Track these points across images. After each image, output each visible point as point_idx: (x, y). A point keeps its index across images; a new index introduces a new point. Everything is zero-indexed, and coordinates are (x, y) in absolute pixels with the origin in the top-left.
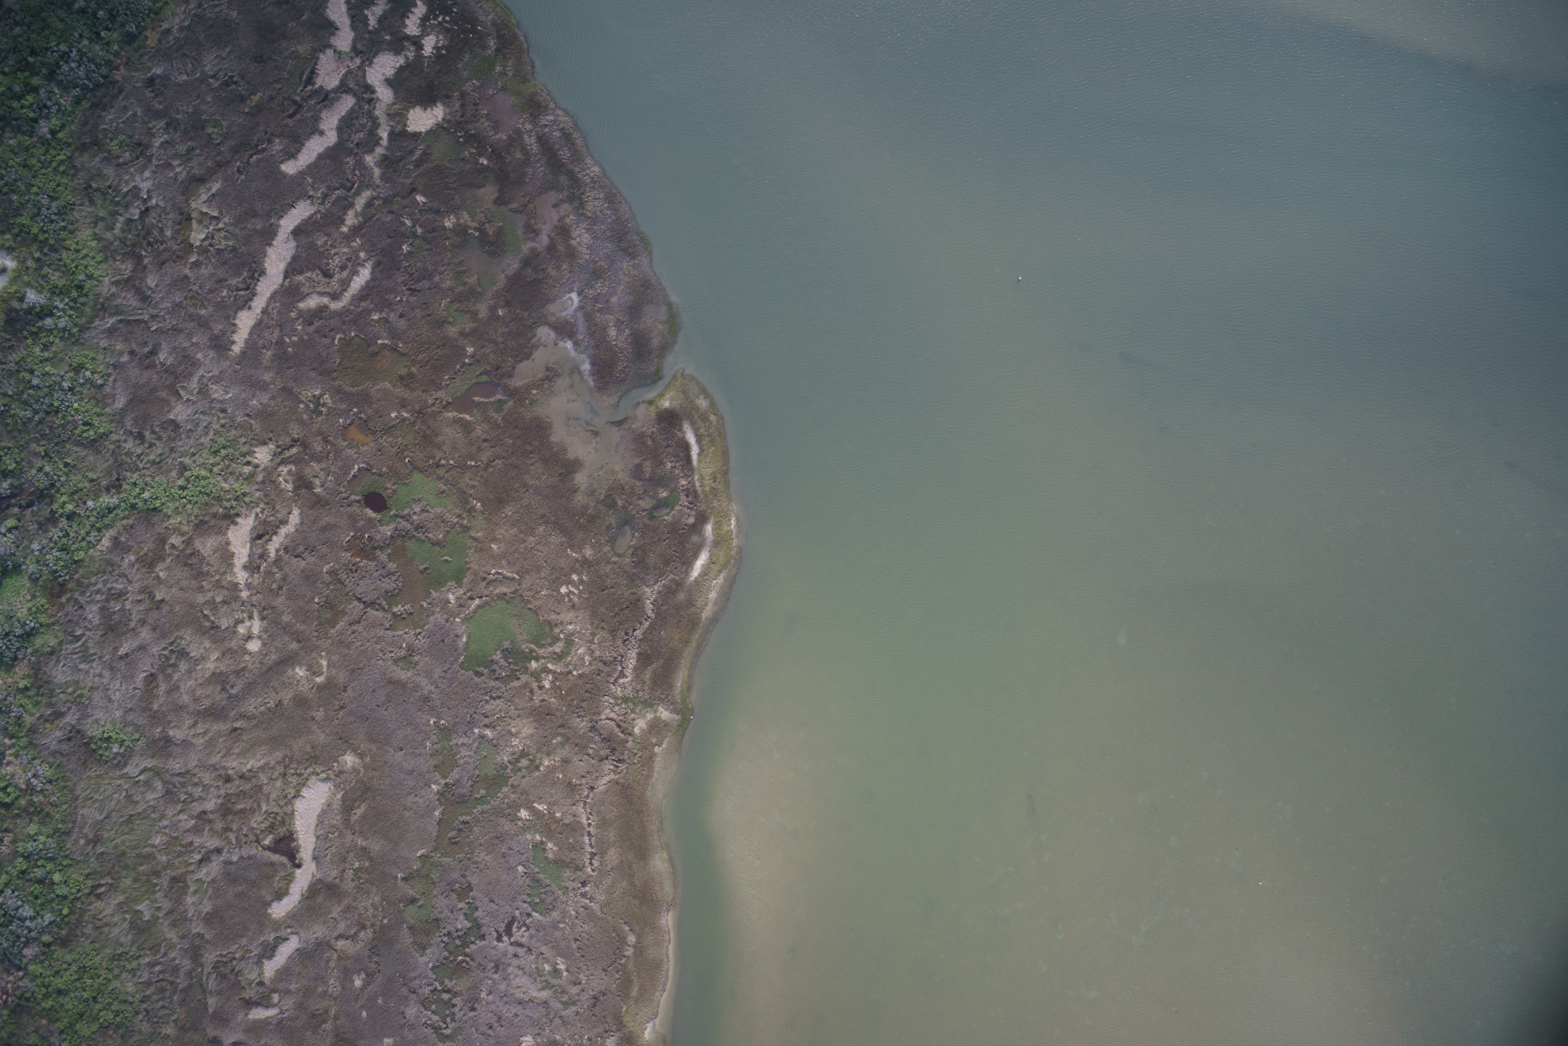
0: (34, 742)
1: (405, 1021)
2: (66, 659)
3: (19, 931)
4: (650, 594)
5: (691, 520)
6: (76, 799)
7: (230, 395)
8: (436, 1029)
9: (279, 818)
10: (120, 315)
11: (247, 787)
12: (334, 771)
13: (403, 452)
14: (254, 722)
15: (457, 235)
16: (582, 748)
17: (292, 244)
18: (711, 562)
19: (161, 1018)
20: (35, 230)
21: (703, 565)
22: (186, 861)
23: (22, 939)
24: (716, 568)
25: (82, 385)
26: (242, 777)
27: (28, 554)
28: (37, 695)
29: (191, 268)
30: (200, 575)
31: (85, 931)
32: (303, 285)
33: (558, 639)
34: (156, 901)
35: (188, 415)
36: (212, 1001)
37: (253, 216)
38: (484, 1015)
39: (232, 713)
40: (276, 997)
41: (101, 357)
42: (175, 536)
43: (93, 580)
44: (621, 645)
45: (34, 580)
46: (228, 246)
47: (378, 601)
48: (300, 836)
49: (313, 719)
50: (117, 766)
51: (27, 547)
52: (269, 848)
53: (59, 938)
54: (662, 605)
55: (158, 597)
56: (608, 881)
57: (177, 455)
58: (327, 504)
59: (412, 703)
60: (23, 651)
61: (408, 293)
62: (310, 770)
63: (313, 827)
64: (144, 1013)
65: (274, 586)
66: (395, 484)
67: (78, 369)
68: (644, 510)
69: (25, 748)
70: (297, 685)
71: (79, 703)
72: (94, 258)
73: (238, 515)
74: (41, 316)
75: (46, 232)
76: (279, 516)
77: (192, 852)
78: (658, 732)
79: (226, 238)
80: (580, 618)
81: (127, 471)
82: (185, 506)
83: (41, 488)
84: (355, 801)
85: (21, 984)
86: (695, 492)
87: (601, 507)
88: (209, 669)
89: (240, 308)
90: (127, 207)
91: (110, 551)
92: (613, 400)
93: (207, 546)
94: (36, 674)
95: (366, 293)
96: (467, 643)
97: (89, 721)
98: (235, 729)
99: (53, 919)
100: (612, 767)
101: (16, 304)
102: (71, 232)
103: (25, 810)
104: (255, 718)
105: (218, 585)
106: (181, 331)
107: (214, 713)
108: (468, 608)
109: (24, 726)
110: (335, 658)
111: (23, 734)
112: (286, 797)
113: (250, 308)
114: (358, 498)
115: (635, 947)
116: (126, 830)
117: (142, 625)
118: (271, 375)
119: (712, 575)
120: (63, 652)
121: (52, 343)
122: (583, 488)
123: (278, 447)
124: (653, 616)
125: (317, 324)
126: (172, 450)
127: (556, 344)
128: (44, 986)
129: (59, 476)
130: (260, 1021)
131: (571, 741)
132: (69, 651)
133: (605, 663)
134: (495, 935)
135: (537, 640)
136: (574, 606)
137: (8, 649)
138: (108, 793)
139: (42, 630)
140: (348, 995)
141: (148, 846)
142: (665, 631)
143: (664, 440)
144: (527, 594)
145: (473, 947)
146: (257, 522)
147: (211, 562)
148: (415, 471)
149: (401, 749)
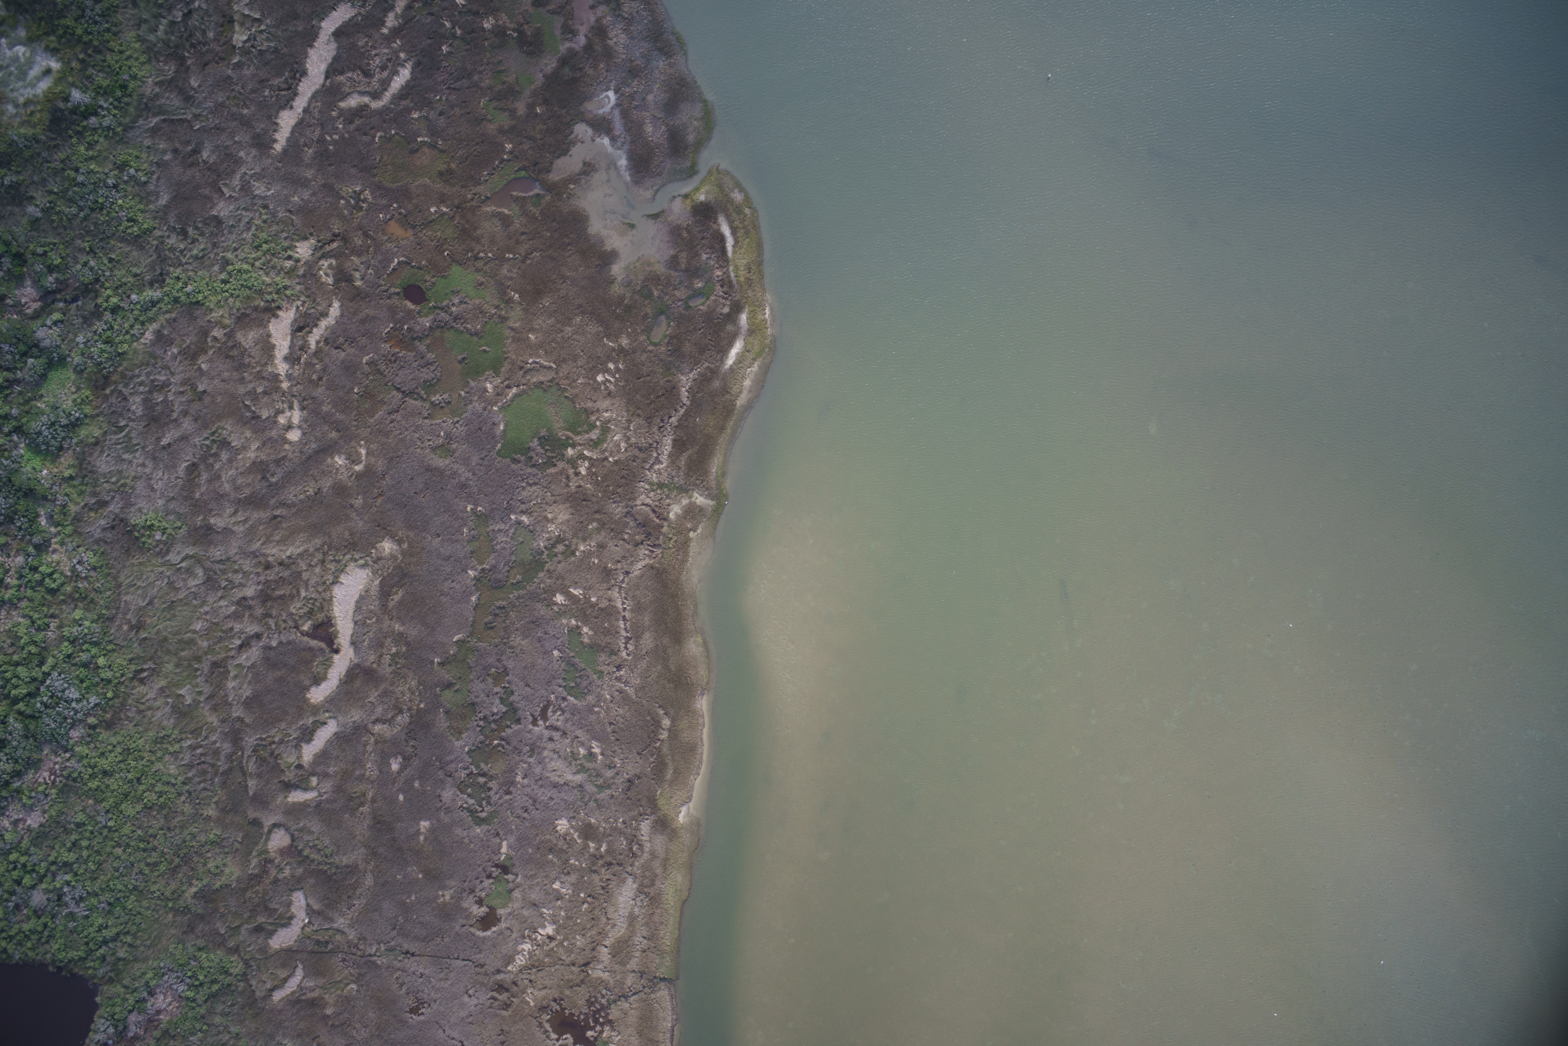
0: (79, 530)
1: (441, 804)
2: (110, 449)
3: (66, 712)
4: (685, 381)
5: (726, 310)
6: (120, 586)
7: (272, 191)
8: (472, 812)
9: (318, 604)
10: (163, 114)
11: (286, 574)
12: (372, 557)
13: (443, 244)
14: (294, 510)
15: (496, 35)
16: (617, 531)
17: (333, 46)
18: (746, 350)
19: (202, 799)
20: (79, 31)
21: (738, 354)
22: (227, 646)
23: (69, 721)
24: (750, 356)
25: (126, 182)
26: (281, 564)
27: (73, 348)
28: (82, 484)
29: (233, 69)
30: (241, 367)
31: (129, 714)
32: (344, 84)
33: (595, 426)
34: (197, 685)
35: (231, 212)
36: (252, 784)
37: (295, 19)
38: (520, 799)
39: (272, 502)
40: (314, 781)
41: (144, 156)
42: (217, 329)
43: (137, 371)
44: (657, 432)
45: (79, 371)
46: (270, 47)
47: (416, 391)
48: (339, 622)
49: (352, 506)
50: (159, 553)
51: (73, 341)
52: (307, 634)
53: (104, 721)
54: (697, 392)
55: (201, 388)
56: (643, 664)
57: (220, 250)
58: (367, 296)
59: (450, 490)
60: (69, 441)
61: (448, 91)
62: (348, 557)
63: (351, 613)
64: (187, 795)
65: (315, 377)
66: (434, 277)
67: (122, 167)
68: (679, 300)
69: (70, 536)
70: (336, 473)
71: (123, 492)
72: (137, 59)
73: (279, 308)
74: (86, 116)
75: (90, 33)
76: (319, 308)
77: (232, 637)
78: (693, 518)
79: (268, 40)
80: (616, 406)
81: (170, 266)
82: (227, 300)
83: (86, 282)
84: (393, 587)
85: (68, 764)
86: (730, 282)
87: (637, 297)
88: (250, 458)
89: (283, 108)
90: (170, 9)
91: (154, 343)
92: (648, 194)
93: (248, 338)
94: (81, 464)
95: (406, 92)
96: (504, 431)
97: (132, 510)
98: (275, 517)
99: (98, 701)
100: (647, 552)
101: (61, 105)
102: (115, 34)
103: (70, 596)
104: (294, 506)
105: (259, 377)
106: (224, 130)
107: (254, 502)
108: (506, 397)
109: (70, 515)
110: (373, 446)
111: (68, 523)
112: (324, 583)
113: (291, 108)
114: (397, 290)
115: (670, 730)
116: (168, 616)
117: (185, 416)
118: (312, 172)
119: (747, 363)
120: (107, 442)
121: (97, 142)
122: (619, 279)
123: (319, 241)
124: (688, 403)
125: (358, 122)
126: (215, 245)
127: (594, 141)
128: (90, 767)
129: (103, 271)
130: (299, 804)
131: (607, 526)
132: (113, 441)
133: (640, 450)
134: (530, 718)
135: (573, 428)
136: (610, 394)
137: (53, 438)
138: (151, 580)
139: (87, 421)
140: (385, 779)
141: (189, 631)
142: (700, 418)
143: (700, 232)
144: (564, 383)
145: (509, 731)
146: (298, 315)
147: (252, 354)
148: (454, 264)
149: (438, 536)
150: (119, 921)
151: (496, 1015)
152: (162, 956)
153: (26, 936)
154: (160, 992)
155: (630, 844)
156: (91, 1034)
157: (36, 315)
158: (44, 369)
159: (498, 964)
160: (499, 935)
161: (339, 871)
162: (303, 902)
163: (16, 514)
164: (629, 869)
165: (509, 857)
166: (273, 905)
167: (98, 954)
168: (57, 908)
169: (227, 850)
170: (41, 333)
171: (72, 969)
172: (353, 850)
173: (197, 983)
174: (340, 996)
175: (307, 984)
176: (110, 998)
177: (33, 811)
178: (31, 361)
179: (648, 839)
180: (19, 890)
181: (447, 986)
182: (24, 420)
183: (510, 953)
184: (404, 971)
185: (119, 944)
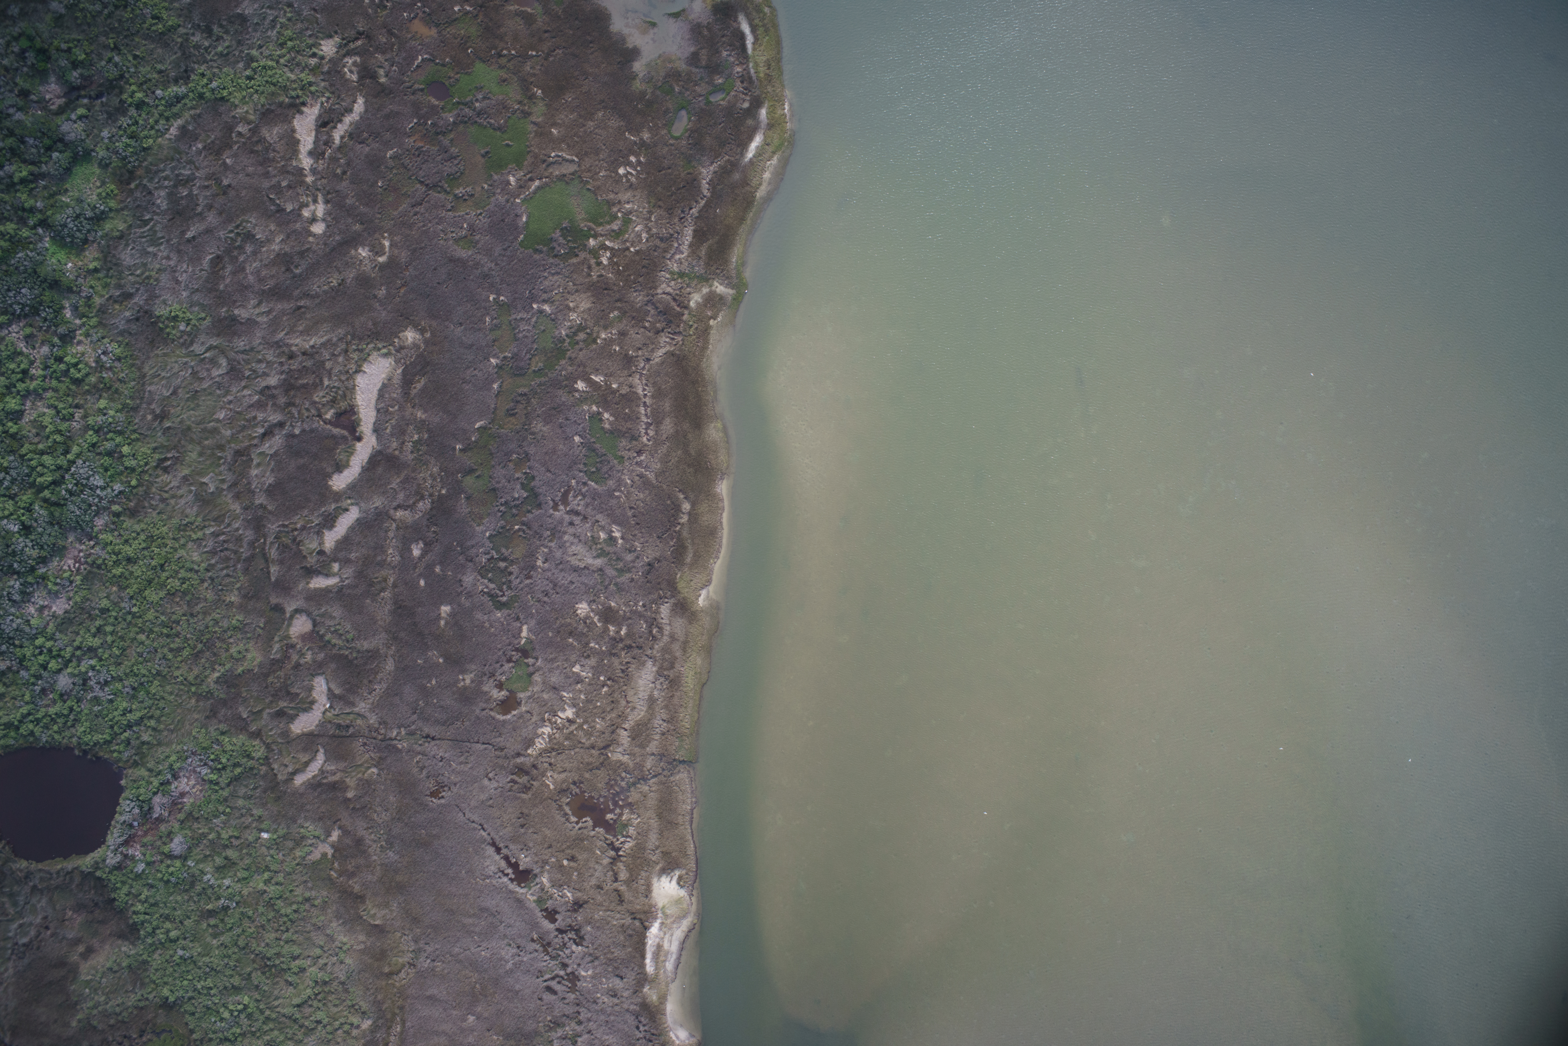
0: (104, 321)
1: (461, 589)
2: (134, 242)
3: (91, 499)
4: (707, 173)
5: (746, 105)
6: (144, 376)
8: (492, 596)
9: (340, 392)
11: (309, 363)
12: (395, 346)
13: (466, 42)
14: (317, 301)
16: (638, 318)
18: (766, 143)
19: (225, 586)
21: (757, 147)
22: (250, 435)
23: (93, 508)
24: (770, 149)
26: (304, 354)
27: (98, 143)
28: (107, 276)
30: (266, 161)
31: (153, 503)
33: (616, 218)
34: (220, 474)
35: (256, 10)
36: (274, 569)
38: (540, 583)
39: (296, 293)
40: (336, 567)
42: (241, 124)
43: (162, 166)
44: (678, 223)
45: (104, 166)
47: (440, 184)
48: (361, 410)
49: (375, 297)
50: (183, 344)
51: (98, 136)
52: (329, 422)
53: (128, 509)
54: (718, 184)
55: (225, 182)
56: (663, 449)
57: (245, 47)
58: (391, 92)
59: (473, 280)
60: (93, 234)
62: (371, 346)
63: (373, 402)
64: (209, 581)
65: (339, 171)
66: (458, 73)
68: (700, 96)
69: (95, 327)
70: (360, 265)
71: (147, 284)
73: (304, 104)
76: (343, 104)
77: (256, 425)
78: (713, 306)
80: (637, 197)
81: (195, 63)
82: (252, 96)
83: (110, 79)
84: (415, 376)
85: (92, 551)
86: (750, 78)
87: (658, 93)
88: (274, 250)
91: (178, 138)
93: (272, 134)
94: (105, 257)
96: (527, 222)
97: (157, 302)
98: (299, 308)
99: (122, 489)
100: (667, 340)
103: (95, 386)
104: (318, 297)
105: (284, 171)
107: (277, 293)
108: (528, 190)
109: (94, 307)
110: (397, 238)
111: (93, 315)
112: (347, 372)
114: (422, 87)
115: (689, 514)
116: (192, 406)
117: (209, 210)
119: (766, 156)
120: (132, 236)
122: (641, 75)
123: (343, 39)
124: (709, 194)
126: (239, 43)
128: (114, 553)
129: (128, 68)
130: (321, 590)
131: (628, 315)
132: (138, 234)
133: (661, 240)
134: (551, 503)
135: (595, 219)
136: (631, 186)
137: (79, 230)
138: (175, 370)
139: (111, 215)
140: (406, 563)
141: (213, 421)
142: (721, 209)
143: (720, 30)
144: (586, 176)
145: (530, 516)
146: (322, 110)
147: (277, 149)
148: (477, 61)
149: (461, 324)
150: (143, 705)
151: (517, 798)
152: (186, 740)
153: (52, 719)
154: (184, 776)
155: (650, 627)
156: (116, 816)
157: (61, 111)
158: (69, 163)
159: (518, 747)
160: (519, 718)
161: (360, 655)
162: (324, 687)
163: (41, 305)
164: (649, 652)
165: (529, 641)
166: (294, 690)
167: (122, 737)
168: (82, 692)
169: (249, 635)
170: (66, 127)
171: (97, 752)
172: (374, 635)
173: (220, 766)
174: (360, 780)
175: (329, 768)
176: (135, 781)
177: (58, 598)
178: (55, 155)
179: (668, 622)
180: (45, 674)
181: (466, 769)
182: (49, 213)
183: (531, 736)
184: (424, 754)
185: (143, 728)
